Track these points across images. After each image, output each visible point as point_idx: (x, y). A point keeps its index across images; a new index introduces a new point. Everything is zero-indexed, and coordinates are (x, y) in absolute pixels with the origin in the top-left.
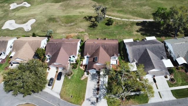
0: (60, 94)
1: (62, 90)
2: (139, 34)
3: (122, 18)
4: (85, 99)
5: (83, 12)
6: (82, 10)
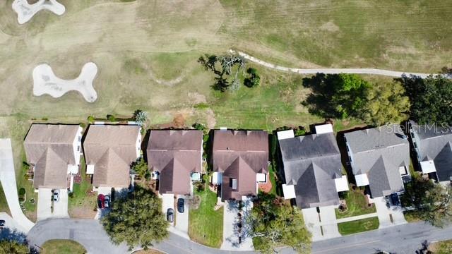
0: (188, 234)
1: (189, 228)
2: (306, 110)
3: (276, 62)
4: (224, 239)
5: (195, 42)
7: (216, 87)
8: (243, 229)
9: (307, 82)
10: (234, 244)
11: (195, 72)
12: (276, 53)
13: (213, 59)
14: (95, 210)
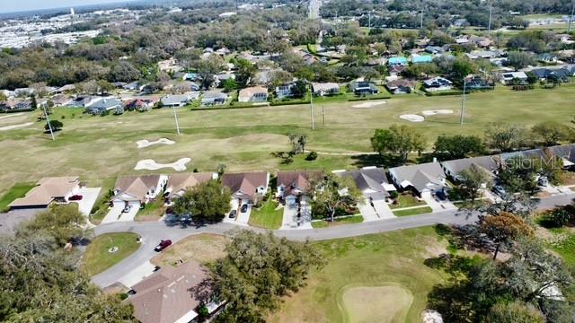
0: (248, 223)
1: (250, 220)
2: (355, 167)
3: (330, 152)
4: (283, 225)
5: (268, 148)
6: (266, 146)
7: (283, 163)
8: (301, 218)
9: (353, 157)
10: (293, 227)
11: (267, 158)
12: (329, 149)
13: (281, 154)
14: (162, 215)
